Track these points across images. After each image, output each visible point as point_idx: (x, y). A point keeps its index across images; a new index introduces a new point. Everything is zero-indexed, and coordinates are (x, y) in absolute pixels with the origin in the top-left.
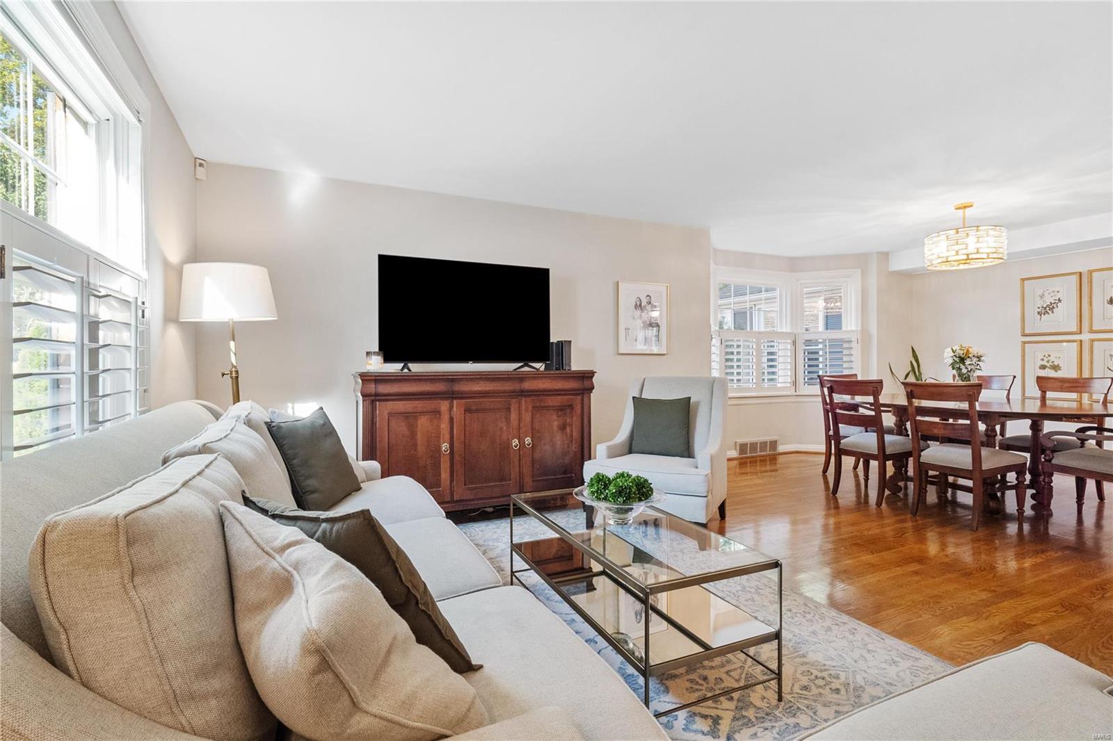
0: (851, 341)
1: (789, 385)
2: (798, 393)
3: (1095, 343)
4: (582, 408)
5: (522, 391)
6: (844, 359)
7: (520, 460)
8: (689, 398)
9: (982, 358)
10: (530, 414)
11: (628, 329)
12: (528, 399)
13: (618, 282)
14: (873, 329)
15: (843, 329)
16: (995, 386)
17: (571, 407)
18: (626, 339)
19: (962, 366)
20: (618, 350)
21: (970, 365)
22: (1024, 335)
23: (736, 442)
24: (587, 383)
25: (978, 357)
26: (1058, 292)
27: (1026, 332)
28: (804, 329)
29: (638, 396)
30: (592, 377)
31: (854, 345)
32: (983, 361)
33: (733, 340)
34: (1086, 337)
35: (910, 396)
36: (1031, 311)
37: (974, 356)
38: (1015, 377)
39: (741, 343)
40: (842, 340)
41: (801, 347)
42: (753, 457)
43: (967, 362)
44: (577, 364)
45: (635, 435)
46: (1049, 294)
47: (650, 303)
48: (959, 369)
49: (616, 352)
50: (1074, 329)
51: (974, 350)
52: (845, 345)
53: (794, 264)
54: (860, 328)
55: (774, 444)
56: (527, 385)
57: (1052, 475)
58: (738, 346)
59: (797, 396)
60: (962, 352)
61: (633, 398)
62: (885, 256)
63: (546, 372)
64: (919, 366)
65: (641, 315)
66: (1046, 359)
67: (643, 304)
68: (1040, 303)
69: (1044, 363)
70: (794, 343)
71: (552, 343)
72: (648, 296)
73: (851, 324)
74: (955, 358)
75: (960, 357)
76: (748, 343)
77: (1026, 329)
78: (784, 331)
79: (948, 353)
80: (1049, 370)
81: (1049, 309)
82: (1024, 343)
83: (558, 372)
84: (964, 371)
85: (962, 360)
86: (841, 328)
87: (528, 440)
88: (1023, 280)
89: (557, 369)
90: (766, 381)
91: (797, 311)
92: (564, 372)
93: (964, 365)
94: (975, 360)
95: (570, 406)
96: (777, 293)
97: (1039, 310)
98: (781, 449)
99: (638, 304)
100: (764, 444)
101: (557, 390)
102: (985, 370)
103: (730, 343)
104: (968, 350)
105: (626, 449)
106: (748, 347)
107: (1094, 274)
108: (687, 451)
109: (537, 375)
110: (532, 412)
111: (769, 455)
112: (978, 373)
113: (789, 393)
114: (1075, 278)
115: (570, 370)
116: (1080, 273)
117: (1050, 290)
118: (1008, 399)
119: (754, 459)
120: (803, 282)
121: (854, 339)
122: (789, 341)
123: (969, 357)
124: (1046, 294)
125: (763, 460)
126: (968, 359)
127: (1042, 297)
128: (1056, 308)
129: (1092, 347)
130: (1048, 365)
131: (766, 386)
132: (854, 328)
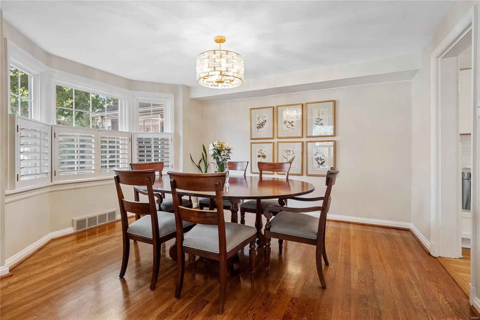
0: (168, 140)
3: (279, 144)
9: (231, 151)
14: (181, 134)
15: (164, 132)
19: (219, 157)
21: (223, 155)
22: (252, 139)
23: (73, 220)
25: (228, 150)
26: (265, 116)
31: (170, 142)
32: (231, 153)
34: (275, 140)
36: (254, 126)
37: (226, 149)
38: (248, 162)
40: (163, 139)
41: (136, 144)
43: (222, 154)
46: (261, 117)
48: (218, 158)
50: (271, 136)
51: (226, 145)
52: (165, 143)
53: (131, 84)
54: (173, 132)
55: (112, 215)
57: (270, 240)
60: (219, 146)
62: (187, 88)
64: (206, 156)
66: (260, 152)
68: (258, 122)
69: (260, 154)
70: (131, 140)
73: (168, 129)
74: (215, 151)
75: (217, 150)
77: (252, 136)
78: (124, 131)
79: (211, 147)
80: (262, 158)
81: (261, 126)
82: (252, 143)
84: (220, 160)
85: (219, 152)
88: (251, 109)
90: (108, 167)
91: (133, 118)
93: (220, 156)
94: (226, 152)
97: (258, 126)
98: (119, 217)
100: (103, 216)
102: (233, 158)
104: (222, 145)
107: (279, 108)
112: (229, 160)
114: (271, 109)
116: (273, 107)
117: (262, 116)
118: (245, 177)
119: (93, 230)
120: (137, 98)
121: (170, 139)
122: (128, 138)
123: (223, 150)
124: (260, 117)
125: (102, 229)
126: (222, 151)
127: (259, 118)
128: (264, 125)
129: (278, 146)
130: (261, 155)
131: (108, 171)
132: (170, 132)
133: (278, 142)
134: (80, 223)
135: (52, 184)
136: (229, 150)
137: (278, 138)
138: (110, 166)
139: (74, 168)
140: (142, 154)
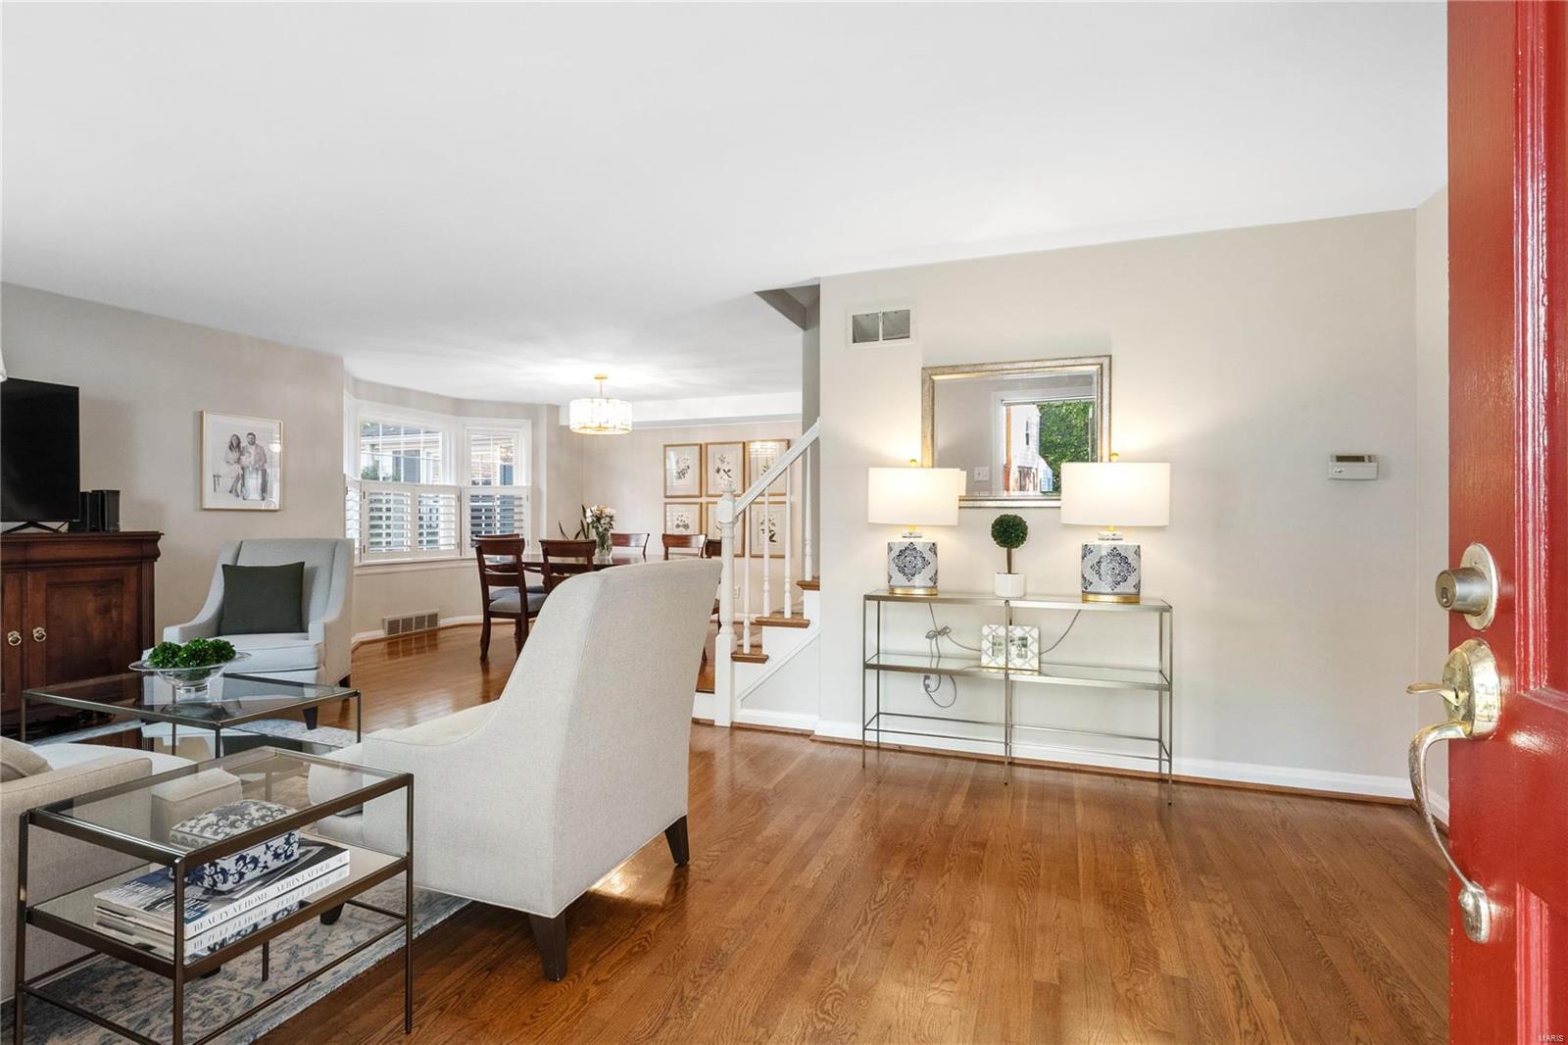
0: (521, 498)
1: (453, 548)
2: (463, 557)
3: (709, 505)
4: (140, 582)
5: (27, 562)
6: (515, 518)
7: (22, 662)
8: (303, 563)
9: (614, 518)
10: (44, 595)
11: (219, 476)
12: (39, 574)
13: (202, 413)
14: (544, 488)
15: (514, 484)
16: (633, 544)
17: (120, 581)
18: (215, 490)
20: (201, 505)
21: (606, 523)
22: (666, 497)
23: (384, 620)
24: (147, 549)
26: (687, 459)
27: (668, 494)
28: (471, 483)
29: (230, 563)
30: (157, 541)
31: (524, 502)
32: (615, 521)
33: (382, 494)
35: (546, 553)
37: (607, 517)
38: (650, 535)
39: (392, 497)
40: (512, 497)
41: (468, 505)
42: (406, 635)
43: (602, 522)
44: (129, 522)
45: (225, 613)
46: (682, 461)
47: (254, 443)
48: (597, 528)
49: (198, 507)
50: (697, 493)
51: (608, 511)
52: (516, 502)
53: (459, 407)
54: (530, 484)
55: (433, 618)
56: (37, 553)
58: (388, 502)
59: (462, 560)
61: (224, 566)
62: (554, 410)
63: (69, 535)
65: (239, 459)
66: (680, 519)
67: (242, 445)
68: (676, 468)
69: (679, 522)
70: (459, 499)
71: (84, 494)
72: (250, 434)
73: (521, 479)
76: (402, 498)
77: (667, 491)
78: (448, 484)
79: (590, 511)
80: (682, 529)
81: (681, 474)
82: (666, 504)
83: (94, 534)
84: (601, 530)
85: (599, 519)
86: (511, 484)
87: (38, 632)
88: (665, 446)
89: (93, 530)
90: (425, 543)
91: (462, 462)
92: (104, 534)
93: (600, 524)
95: (117, 580)
96: (440, 437)
97: (675, 475)
98: (442, 623)
99: (235, 445)
100: (420, 620)
101: (95, 560)
103: (377, 497)
104: (603, 511)
105: (213, 629)
106: (402, 502)
107: (709, 447)
108: (298, 625)
109: (55, 538)
110: (46, 592)
111: (426, 632)
112: (614, 532)
113: (453, 557)
114: (698, 448)
115: (118, 531)
116: (701, 445)
117: (682, 458)
118: (647, 556)
119: (409, 638)
120: (470, 427)
121: (524, 496)
122: (454, 496)
124: (680, 460)
125: (419, 637)
126: (602, 519)
127: (677, 462)
128: (686, 474)
129: (707, 509)
130: (681, 524)
131: (425, 549)
132: (524, 484)
133: (708, 503)
134: (393, 626)
135: (361, 564)
136: (611, 517)
137: (708, 496)
138: (428, 542)
139: (381, 543)
140: (477, 521)
